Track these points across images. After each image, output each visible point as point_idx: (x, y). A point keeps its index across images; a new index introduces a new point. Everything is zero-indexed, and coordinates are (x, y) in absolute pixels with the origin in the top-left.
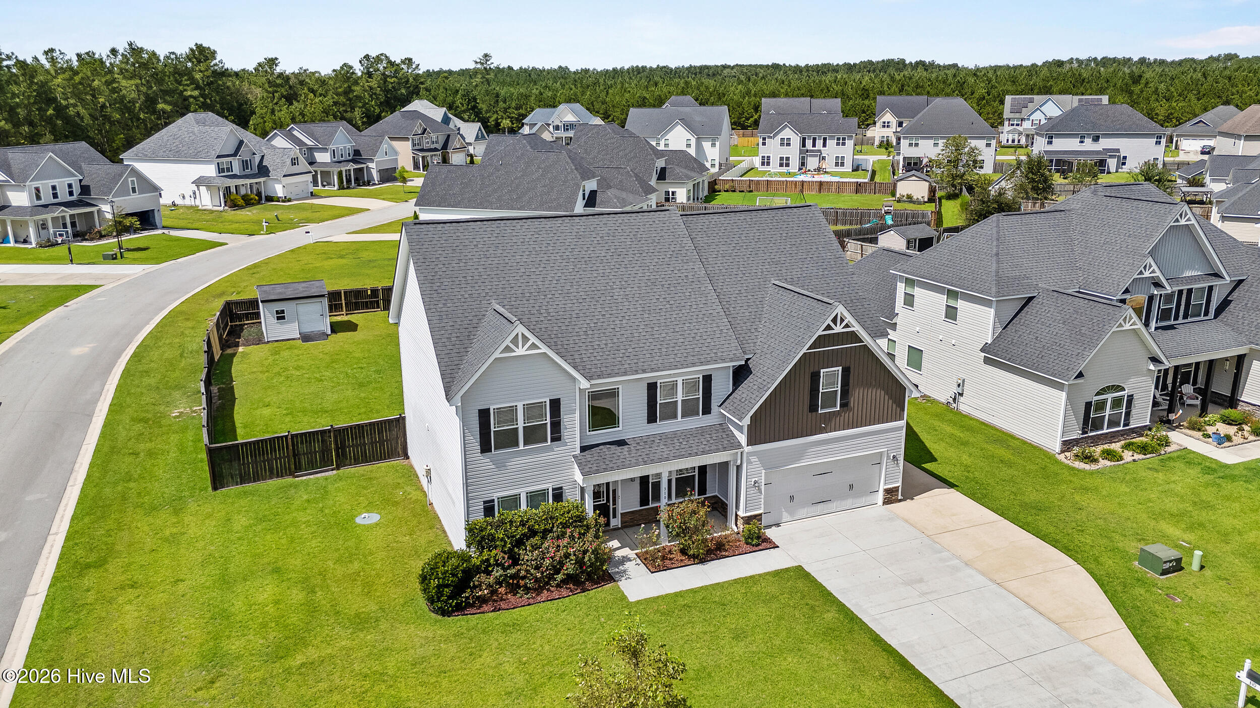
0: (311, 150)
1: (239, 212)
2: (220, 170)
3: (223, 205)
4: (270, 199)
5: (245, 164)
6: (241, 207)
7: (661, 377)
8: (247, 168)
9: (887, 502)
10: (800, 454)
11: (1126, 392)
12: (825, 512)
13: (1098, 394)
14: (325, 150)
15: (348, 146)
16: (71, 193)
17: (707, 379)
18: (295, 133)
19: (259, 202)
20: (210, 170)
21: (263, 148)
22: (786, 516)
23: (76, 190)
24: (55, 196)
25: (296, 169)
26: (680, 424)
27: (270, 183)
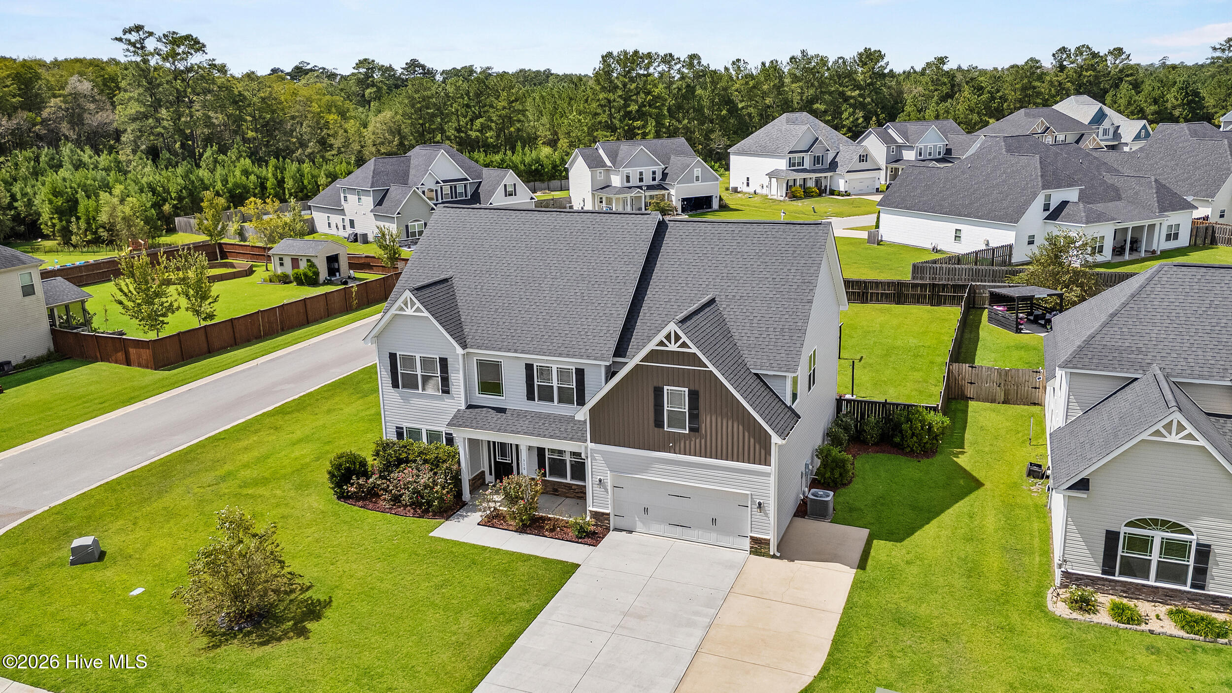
0: (900, 147)
1: (794, 203)
2: (791, 164)
3: (784, 195)
4: (832, 193)
5: (817, 160)
6: (800, 198)
7: (538, 360)
8: (818, 163)
9: (755, 551)
10: (645, 466)
11: (1195, 537)
12: (684, 538)
13: (1128, 525)
14: (911, 148)
15: (940, 144)
16: (654, 179)
17: (580, 373)
18: (890, 131)
19: (820, 195)
20: (781, 164)
21: (841, 145)
22: (639, 527)
23: (659, 176)
24: (641, 180)
25: (863, 165)
26: (555, 408)
27: (836, 177)
